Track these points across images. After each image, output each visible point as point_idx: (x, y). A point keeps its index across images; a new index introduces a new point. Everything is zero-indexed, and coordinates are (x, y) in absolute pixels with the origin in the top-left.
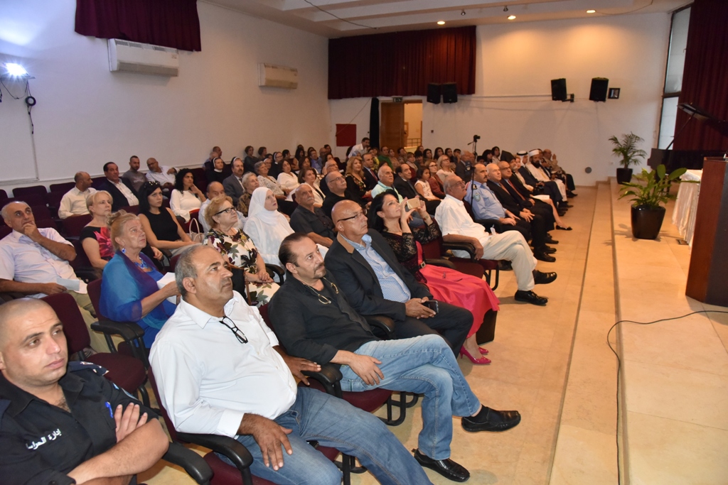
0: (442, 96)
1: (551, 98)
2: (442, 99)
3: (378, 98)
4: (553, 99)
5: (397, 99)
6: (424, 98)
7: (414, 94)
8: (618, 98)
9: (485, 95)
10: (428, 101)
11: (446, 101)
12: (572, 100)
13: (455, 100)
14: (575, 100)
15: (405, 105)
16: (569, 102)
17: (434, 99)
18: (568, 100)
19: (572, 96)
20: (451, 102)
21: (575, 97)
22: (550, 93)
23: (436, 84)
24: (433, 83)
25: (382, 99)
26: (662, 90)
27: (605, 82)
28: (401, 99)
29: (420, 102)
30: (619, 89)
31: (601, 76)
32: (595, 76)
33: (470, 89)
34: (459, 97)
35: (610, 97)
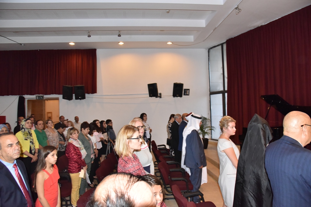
0: (74, 95)
1: (148, 95)
2: (74, 97)
3: (24, 96)
4: (150, 96)
5: (39, 97)
6: (61, 97)
7: (53, 94)
8: (189, 95)
9: (104, 94)
10: (64, 98)
11: (77, 98)
12: (160, 97)
13: (84, 98)
14: (162, 97)
15: (46, 101)
16: (159, 98)
17: (68, 97)
18: (159, 97)
19: (160, 94)
20: (80, 99)
21: (162, 95)
22: (148, 92)
23: (70, 86)
24: (67, 86)
25: (27, 97)
26: (209, 90)
27: (181, 85)
28: (43, 97)
29: (57, 99)
30: (189, 90)
31: (179, 81)
32: (175, 82)
33: (93, 90)
34: (87, 95)
35: (184, 95)
